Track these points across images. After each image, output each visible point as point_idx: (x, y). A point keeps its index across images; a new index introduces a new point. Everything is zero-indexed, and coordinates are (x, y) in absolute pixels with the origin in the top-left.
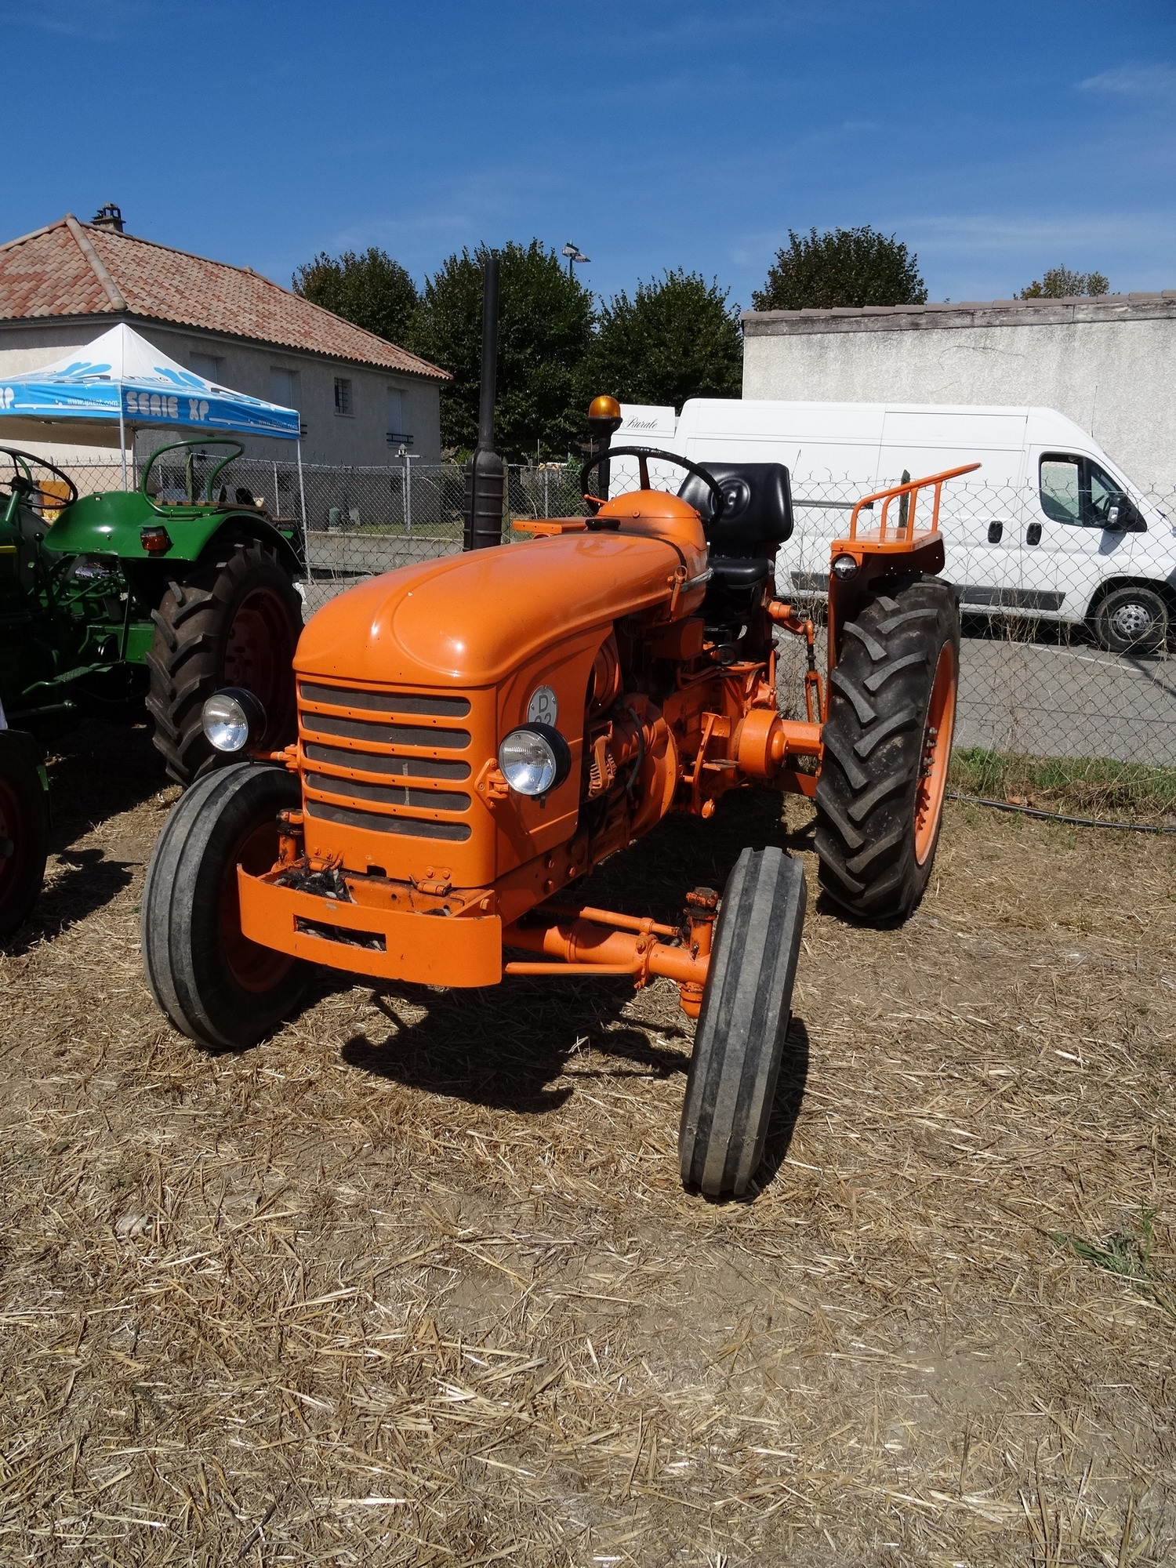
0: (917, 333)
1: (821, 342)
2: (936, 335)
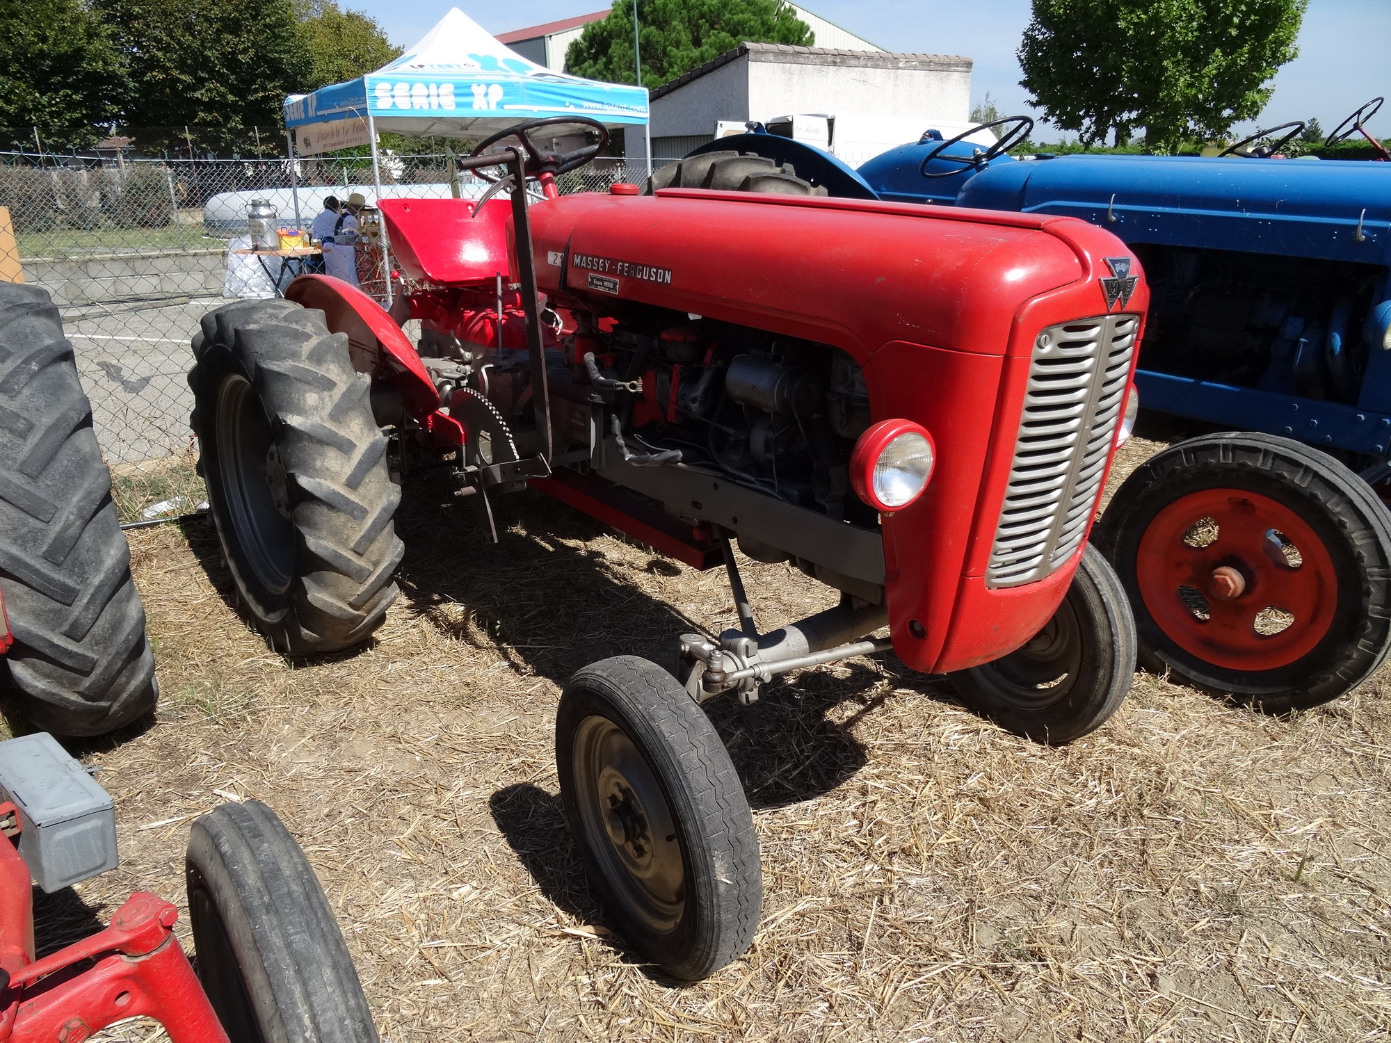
0: (834, 68)
1: (790, 69)
2: (844, 70)
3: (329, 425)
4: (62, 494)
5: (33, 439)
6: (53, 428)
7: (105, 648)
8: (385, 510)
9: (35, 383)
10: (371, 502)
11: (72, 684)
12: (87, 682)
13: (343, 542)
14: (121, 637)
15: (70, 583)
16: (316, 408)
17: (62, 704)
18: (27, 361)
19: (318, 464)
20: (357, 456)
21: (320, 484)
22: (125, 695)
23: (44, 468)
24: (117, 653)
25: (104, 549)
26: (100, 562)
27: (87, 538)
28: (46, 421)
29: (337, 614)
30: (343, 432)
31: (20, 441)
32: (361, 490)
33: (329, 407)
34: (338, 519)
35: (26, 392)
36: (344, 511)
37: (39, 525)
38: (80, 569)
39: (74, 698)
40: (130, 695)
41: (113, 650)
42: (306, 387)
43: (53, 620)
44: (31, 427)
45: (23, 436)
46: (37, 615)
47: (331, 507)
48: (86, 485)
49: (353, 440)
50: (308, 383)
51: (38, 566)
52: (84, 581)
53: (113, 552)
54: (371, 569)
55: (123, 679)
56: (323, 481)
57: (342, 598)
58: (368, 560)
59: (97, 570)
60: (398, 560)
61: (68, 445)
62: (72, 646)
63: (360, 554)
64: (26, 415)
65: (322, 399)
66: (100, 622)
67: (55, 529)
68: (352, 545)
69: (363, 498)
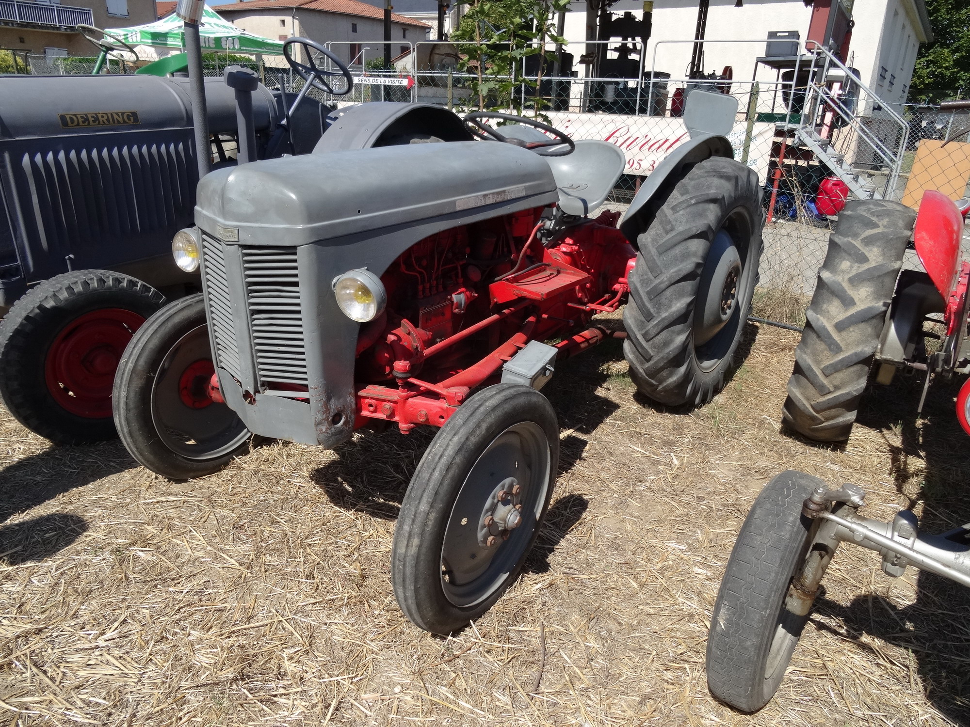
3: (846, 285)
4: (667, 266)
5: (670, 236)
6: (680, 233)
7: (658, 352)
8: (856, 354)
9: (688, 210)
10: (848, 345)
11: (642, 363)
12: (647, 365)
13: (818, 363)
14: (667, 351)
15: (652, 311)
16: (843, 272)
17: (636, 371)
18: (691, 199)
19: (825, 306)
20: (853, 311)
21: (818, 319)
22: (665, 384)
23: (666, 251)
24: (662, 358)
25: (674, 302)
26: (670, 307)
27: (669, 292)
28: (681, 229)
29: (802, 408)
30: (851, 292)
31: (664, 235)
32: (844, 334)
33: (854, 272)
34: (821, 346)
35: (681, 212)
36: (825, 342)
37: (652, 277)
38: (659, 306)
39: (641, 371)
40: (668, 385)
41: (661, 355)
42: (847, 257)
43: (641, 326)
44: (672, 230)
45: (667, 232)
46: (636, 320)
47: (818, 336)
48: (681, 266)
49: (856, 300)
50: (850, 254)
51: (643, 297)
52: (658, 313)
53: (678, 305)
54: (832, 389)
55: (664, 373)
56: (821, 318)
57: (808, 399)
58: (831, 382)
59: (666, 310)
60: (855, 393)
61: (684, 243)
62: (644, 343)
63: (827, 376)
64: (674, 223)
65: (851, 267)
66: (659, 337)
67: (657, 281)
68: (822, 366)
69: (843, 339)
